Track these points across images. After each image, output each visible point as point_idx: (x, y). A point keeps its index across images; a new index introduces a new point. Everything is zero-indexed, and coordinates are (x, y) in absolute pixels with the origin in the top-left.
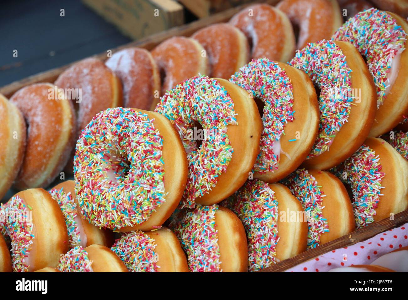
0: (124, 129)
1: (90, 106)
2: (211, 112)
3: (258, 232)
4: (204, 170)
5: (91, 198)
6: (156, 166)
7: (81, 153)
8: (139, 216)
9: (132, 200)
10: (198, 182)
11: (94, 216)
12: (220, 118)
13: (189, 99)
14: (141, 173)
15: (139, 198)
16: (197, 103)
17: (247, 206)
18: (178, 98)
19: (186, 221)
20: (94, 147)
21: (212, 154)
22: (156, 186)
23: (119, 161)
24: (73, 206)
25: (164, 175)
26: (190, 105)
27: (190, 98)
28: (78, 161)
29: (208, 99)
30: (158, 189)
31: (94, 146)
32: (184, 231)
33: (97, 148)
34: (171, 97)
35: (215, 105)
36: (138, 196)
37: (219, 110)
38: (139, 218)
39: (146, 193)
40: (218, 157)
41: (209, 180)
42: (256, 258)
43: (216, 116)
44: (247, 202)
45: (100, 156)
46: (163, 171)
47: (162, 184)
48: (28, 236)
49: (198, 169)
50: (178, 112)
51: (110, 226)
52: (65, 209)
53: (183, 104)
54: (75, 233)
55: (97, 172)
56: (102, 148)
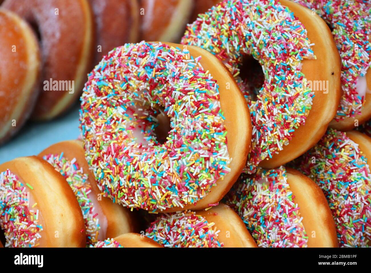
0: (158, 73)
1: (58, 35)
2: (274, 42)
3: (346, 201)
4: (273, 123)
5: (117, 169)
6: (216, 123)
7: (93, 107)
8: (193, 194)
9: (184, 171)
10: (265, 140)
11: (122, 194)
12: (290, 51)
13: (237, 26)
14: (193, 134)
15: (194, 169)
16: (250, 31)
17: (321, 165)
18: (219, 25)
19: (245, 191)
20: (113, 99)
21: (283, 100)
22: (217, 152)
23: (145, 116)
24: (84, 178)
25: (226, 135)
26: (239, 34)
27: (238, 24)
28: (89, 117)
29: (267, 25)
30: (221, 155)
31: (112, 97)
32: (243, 205)
33: (117, 99)
34: (208, 23)
35: (280, 33)
36: (192, 166)
37: (287, 40)
38: (193, 196)
39: (203, 162)
40: (294, 105)
41: (281, 136)
42: (346, 236)
43: (284, 49)
44: (321, 160)
45: (121, 110)
46: (224, 129)
47: (225, 148)
48: (33, 228)
49: (263, 121)
50: (220, 43)
51: (149, 207)
52: (72, 182)
53: (229, 32)
54: (91, 216)
55: (119, 132)
56: (124, 99)
